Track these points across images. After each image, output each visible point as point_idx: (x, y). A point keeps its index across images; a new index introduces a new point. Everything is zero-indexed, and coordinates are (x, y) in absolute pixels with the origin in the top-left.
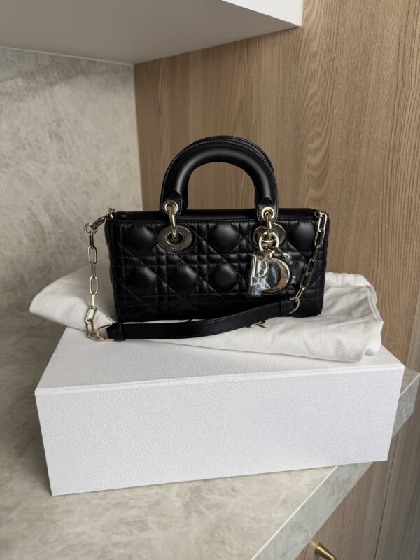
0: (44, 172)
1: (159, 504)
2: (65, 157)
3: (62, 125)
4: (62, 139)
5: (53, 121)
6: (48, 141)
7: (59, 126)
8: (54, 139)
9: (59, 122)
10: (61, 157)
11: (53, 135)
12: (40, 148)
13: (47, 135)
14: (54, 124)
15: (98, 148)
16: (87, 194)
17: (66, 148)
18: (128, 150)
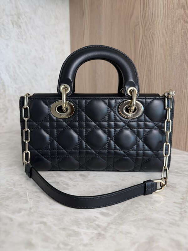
0: (7, 45)
2: (22, 39)
3: (21, 18)
4: (20, 26)
5: (15, 14)
6: (11, 26)
7: (19, 18)
8: (15, 26)
9: (19, 15)
10: (19, 38)
11: (15, 23)
12: (5, 29)
13: (10, 22)
14: (16, 17)
15: (44, 37)
16: (36, 65)
17: (23, 33)
18: (63, 42)
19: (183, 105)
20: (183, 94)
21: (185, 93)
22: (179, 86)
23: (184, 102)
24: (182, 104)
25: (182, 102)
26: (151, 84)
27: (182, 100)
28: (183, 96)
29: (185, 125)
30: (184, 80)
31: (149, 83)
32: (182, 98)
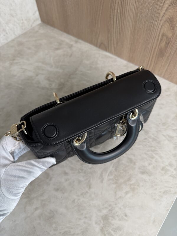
1: (87, 231)
19: (151, 36)
20: (152, 26)
21: (154, 25)
22: (150, 17)
23: (152, 33)
24: (150, 34)
25: (150, 33)
26: (124, 6)
27: (150, 31)
28: (152, 27)
29: (149, 52)
30: (156, 13)
31: (122, 4)
32: (151, 29)
